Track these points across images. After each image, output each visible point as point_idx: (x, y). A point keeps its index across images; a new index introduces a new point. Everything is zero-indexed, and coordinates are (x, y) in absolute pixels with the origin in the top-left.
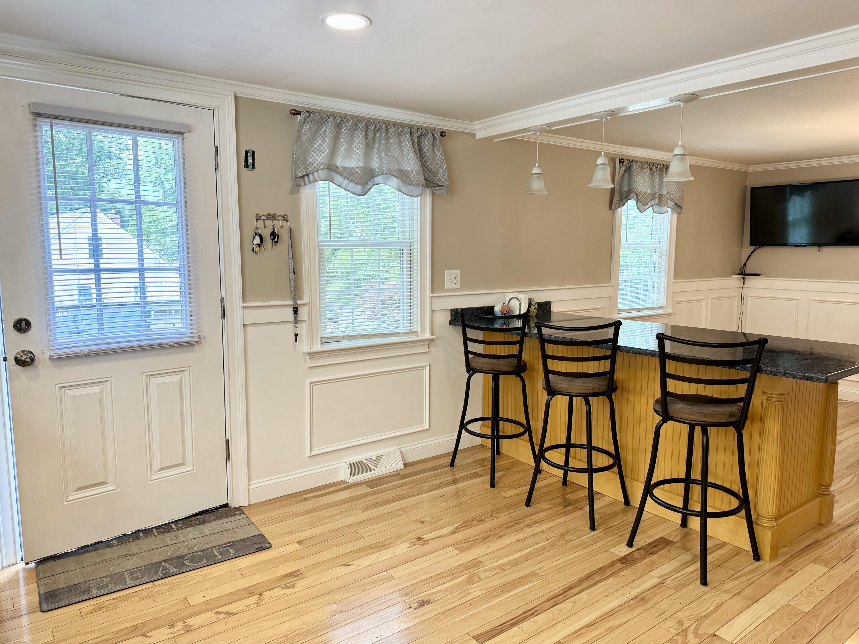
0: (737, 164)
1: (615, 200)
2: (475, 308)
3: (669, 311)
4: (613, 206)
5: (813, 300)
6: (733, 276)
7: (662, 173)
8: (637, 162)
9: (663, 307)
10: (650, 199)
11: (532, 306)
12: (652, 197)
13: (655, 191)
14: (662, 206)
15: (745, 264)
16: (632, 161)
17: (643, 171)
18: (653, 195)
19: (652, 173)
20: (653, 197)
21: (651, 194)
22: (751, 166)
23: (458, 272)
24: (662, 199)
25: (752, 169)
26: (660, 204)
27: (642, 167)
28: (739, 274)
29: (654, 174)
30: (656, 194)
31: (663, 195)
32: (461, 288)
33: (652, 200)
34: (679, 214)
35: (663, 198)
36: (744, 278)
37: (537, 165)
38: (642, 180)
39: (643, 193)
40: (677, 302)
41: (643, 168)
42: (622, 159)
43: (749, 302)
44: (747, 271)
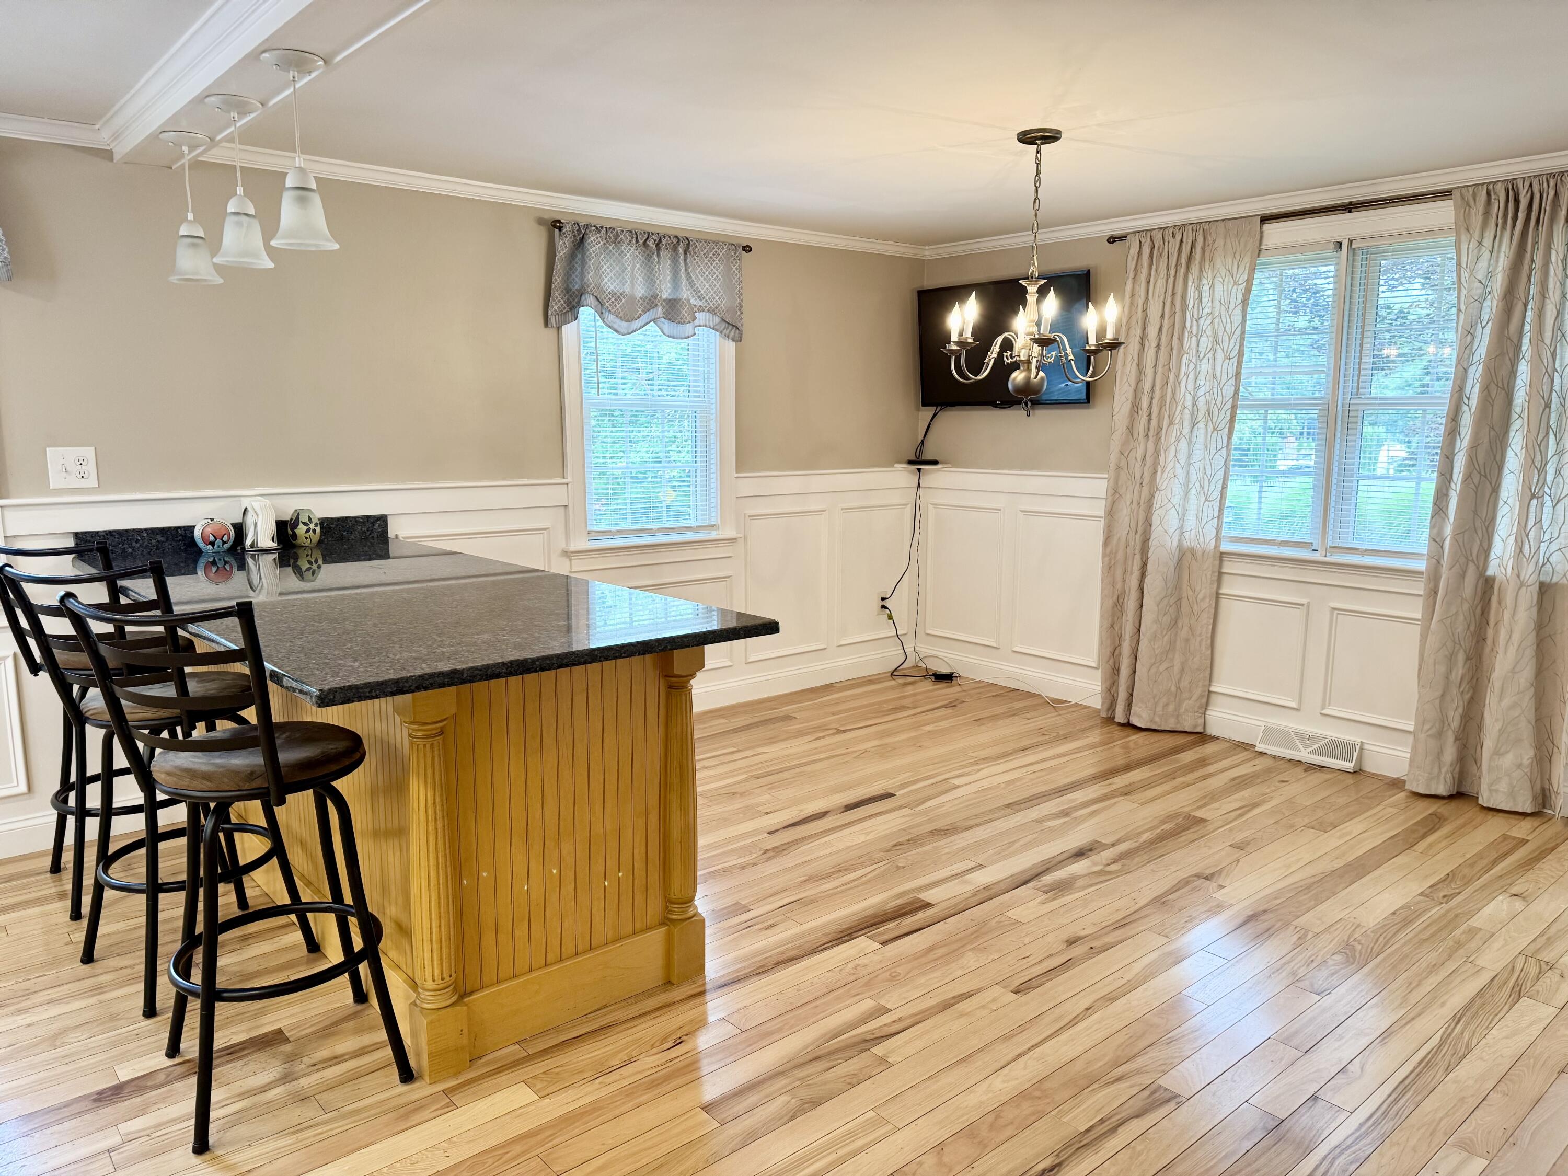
0: (889, 242)
1: (554, 307)
2: (146, 529)
3: (730, 533)
4: (553, 320)
5: (1022, 511)
6: (896, 465)
7: (677, 254)
8: (598, 230)
9: (715, 525)
10: (645, 307)
11: (301, 525)
12: (647, 303)
13: (654, 292)
14: (679, 323)
15: (922, 442)
16: (587, 227)
17: (619, 249)
18: (650, 300)
19: (648, 255)
20: (651, 302)
21: (646, 298)
22: (927, 247)
23: (88, 453)
24: (678, 309)
25: (928, 253)
26: (675, 319)
27: (616, 239)
28: (911, 462)
29: (651, 257)
30: (655, 299)
31: (680, 300)
32: (101, 487)
33: (649, 310)
34: (738, 340)
35: (681, 306)
36: (919, 470)
37: (190, 216)
38: (617, 268)
39: (619, 294)
40: (749, 516)
41: (619, 242)
42: (559, 221)
43: (931, 516)
44: (927, 456)
